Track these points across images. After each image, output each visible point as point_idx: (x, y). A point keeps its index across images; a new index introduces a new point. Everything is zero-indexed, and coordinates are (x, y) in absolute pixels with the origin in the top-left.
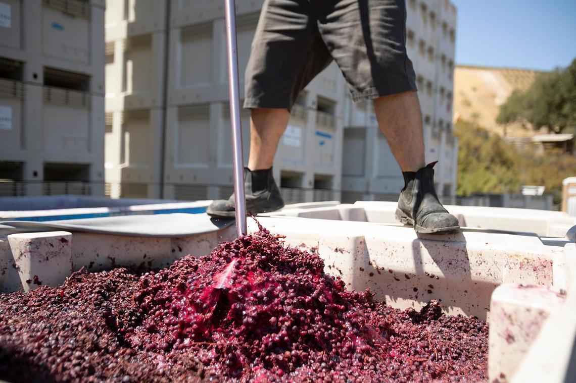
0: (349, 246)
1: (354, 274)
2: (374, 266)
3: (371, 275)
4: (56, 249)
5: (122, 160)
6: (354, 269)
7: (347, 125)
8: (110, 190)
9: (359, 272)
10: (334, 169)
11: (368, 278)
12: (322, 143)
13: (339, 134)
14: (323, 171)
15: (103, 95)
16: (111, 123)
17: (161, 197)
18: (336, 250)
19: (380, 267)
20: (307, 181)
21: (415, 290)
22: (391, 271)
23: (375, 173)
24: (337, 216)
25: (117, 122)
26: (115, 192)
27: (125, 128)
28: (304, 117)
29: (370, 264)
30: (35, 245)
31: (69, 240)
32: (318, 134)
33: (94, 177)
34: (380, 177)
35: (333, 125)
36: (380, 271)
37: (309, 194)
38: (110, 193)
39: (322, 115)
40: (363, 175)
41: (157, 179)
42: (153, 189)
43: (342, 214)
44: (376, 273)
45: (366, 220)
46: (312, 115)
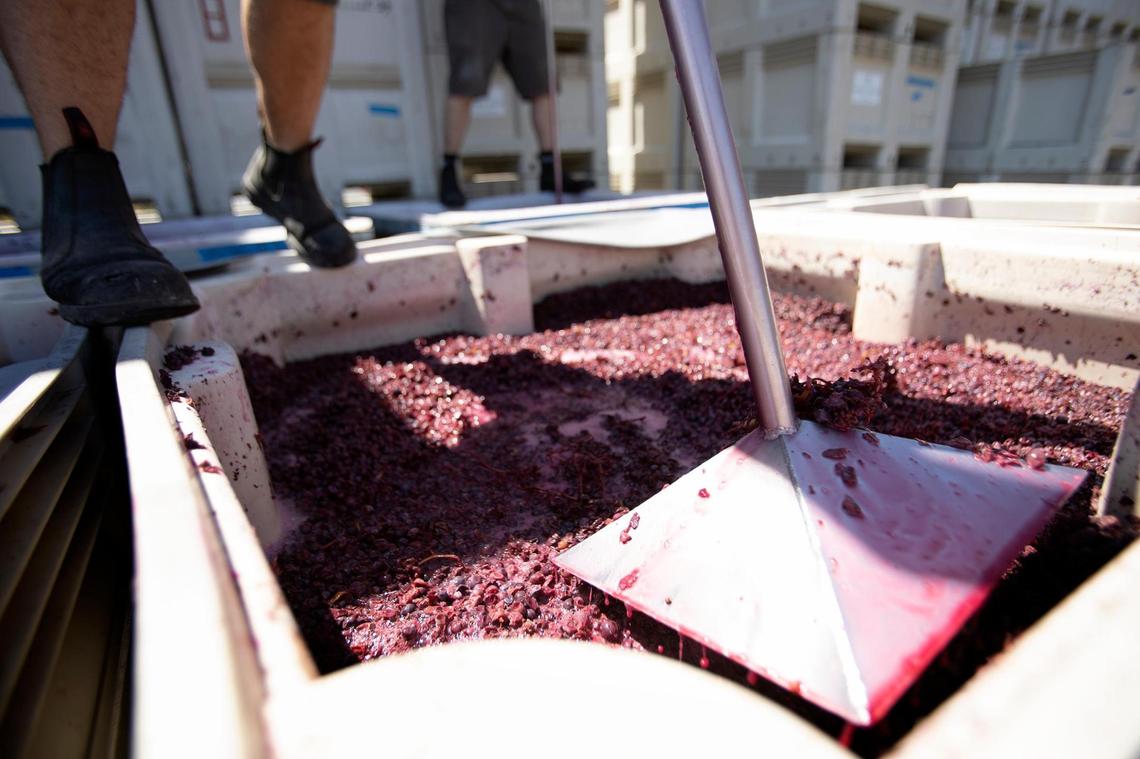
0: (911, 258)
1: (916, 302)
2: (952, 289)
3: (946, 303)
4: (508, 258)
5: (634, 141)
6: (917, 293)
7: (969, 60)
8: (618, 182)
9: (923, 298)
10: (933, 136)
11: (939, 307)
12: (917, 97)
13: (947, 80)
14: (913, 140)
15: (602, 54)
16: (618, 96)
17: (680, 188)
18: (890, 264)
19: (963, 291)
20: (886, 158)
21: (1021, 330)
22: (980, 300)
23: (1007, 138)
24: (919, 210)
25: (627, 92)
26: (626, 184)
27: (637, 98)
28: (888, 56)
29: (945, 286)
30: (485, 254)
31: (524, 248)
32: (912, 81)
33: (597, 166)
34: (1015, 145)
35: (939, 63)
36: (961, 298)
37: (888, 176)
38: (618, 187)
39: (921, 49)
40: (984, 142)
41: (674, 164)
42: (670, 179)
43: (930, 207)
44: (953, 301)
45: (969, 215)
46: (904, 51)
